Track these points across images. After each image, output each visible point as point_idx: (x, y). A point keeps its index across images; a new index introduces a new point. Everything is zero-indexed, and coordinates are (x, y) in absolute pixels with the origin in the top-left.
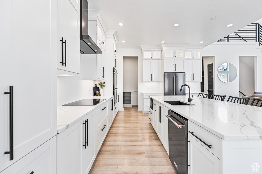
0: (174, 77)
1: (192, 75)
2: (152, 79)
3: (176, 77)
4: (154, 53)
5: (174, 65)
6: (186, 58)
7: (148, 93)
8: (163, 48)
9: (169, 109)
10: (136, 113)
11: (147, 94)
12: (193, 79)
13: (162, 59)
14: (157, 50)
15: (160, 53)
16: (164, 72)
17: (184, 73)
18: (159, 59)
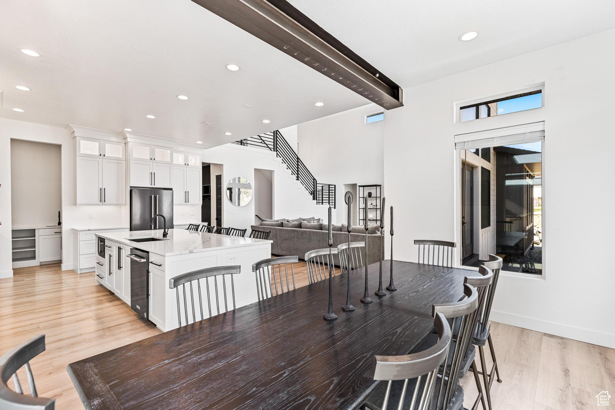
0: (151, 197)
1: (187, 193)
2: (102, 199)
3: (155, 198)
4: (108, 146)
5: (153, 175)
6: (174, 163)
7: (91, 228)
8: (129, 140)
9: (132, 248)
10: (59, 276)
11: (89, 230)
12: (187, 201)
13: (127, 160)
14: (114, 139)
15: (121, 147)
16: (131, 187)
17: (171, 189)
18: (118, 159)
